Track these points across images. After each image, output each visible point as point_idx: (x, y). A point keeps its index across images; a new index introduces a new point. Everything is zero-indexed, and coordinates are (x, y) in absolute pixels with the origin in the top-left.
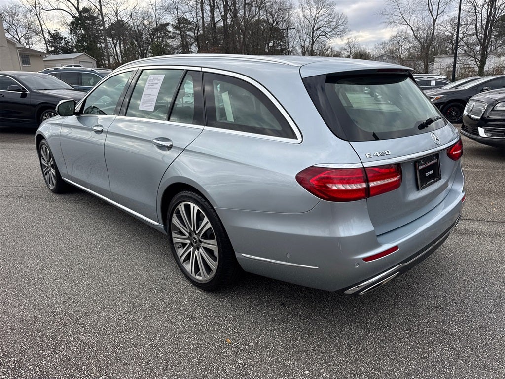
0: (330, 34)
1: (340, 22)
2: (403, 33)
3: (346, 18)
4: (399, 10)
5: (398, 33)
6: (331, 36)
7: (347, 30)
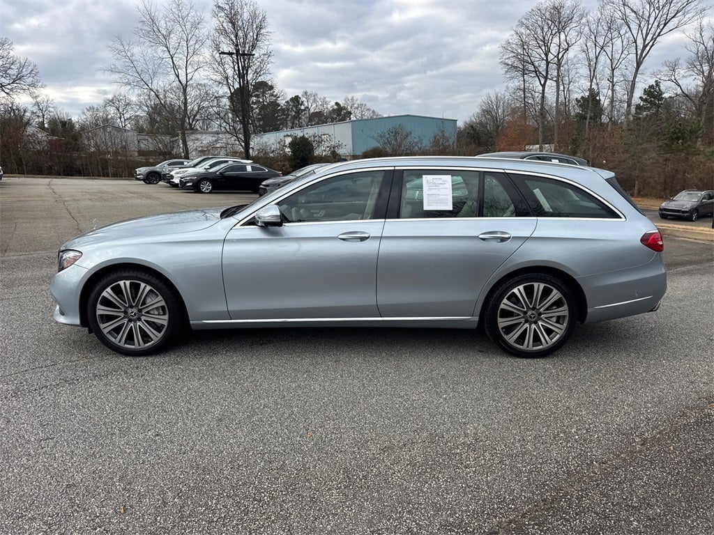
0: (9, 87)
1: (25, 72)
2: (121, 97)
3: (35, 66)
4: (134, 69)
5: (115, 96)
6: (11, 90)
7: (40, 84)
